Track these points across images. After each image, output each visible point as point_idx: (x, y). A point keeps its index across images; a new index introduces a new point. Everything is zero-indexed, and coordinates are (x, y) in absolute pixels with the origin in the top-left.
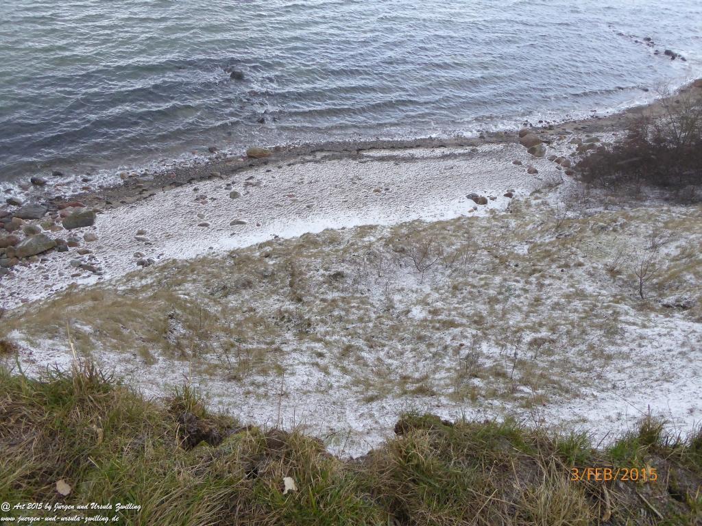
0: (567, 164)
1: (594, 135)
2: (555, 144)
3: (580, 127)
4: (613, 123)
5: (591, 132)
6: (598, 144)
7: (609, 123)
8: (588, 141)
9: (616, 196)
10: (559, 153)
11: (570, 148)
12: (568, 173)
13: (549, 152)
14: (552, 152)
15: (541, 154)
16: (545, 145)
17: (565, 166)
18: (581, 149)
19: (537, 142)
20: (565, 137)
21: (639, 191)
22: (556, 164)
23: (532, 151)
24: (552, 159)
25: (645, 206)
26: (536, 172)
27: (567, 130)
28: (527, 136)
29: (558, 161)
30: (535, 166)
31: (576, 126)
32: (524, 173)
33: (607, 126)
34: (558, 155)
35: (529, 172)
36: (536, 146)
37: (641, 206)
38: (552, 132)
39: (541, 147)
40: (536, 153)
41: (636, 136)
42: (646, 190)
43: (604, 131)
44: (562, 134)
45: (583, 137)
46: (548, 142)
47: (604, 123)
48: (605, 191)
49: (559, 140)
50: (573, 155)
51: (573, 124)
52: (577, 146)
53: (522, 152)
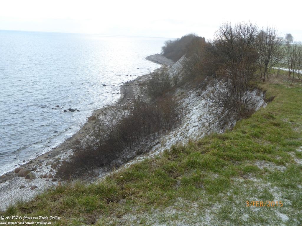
0: (51, 177)
1: (56, 157)
2: (38, 169)
3: (47, 156)
4: (63, 148)
5: (54, 156)
6: (61, 160)
7: (61, 149)
8: (55, 161)
9: (85, 180)
10: (43, 173)
11: (48, 168)
12: (54, 180)
13: (37, 174)
14: (39, 174)
15: (34, 177)
16: (33, 172)
17: (50, 178)
18: (54, 166)
19: (28, 172)
20: (42, 164)
21: (93, 173)
22: (45, 179)
23: (28, 177)
24: (41, 177)
25: (100, 178)
26: (36, 187)
27: (41, 160)
28: (20, 171)
29: (45, 177)
30: (33, 185)
31: (44, 156)
32: (30, 191)
33: (60, 151)
34: (44, 174)
35: (32, 189)
36: (28, 174)
37: (98, 178)
38: (33, 164)
39: (32, 173)
40: (31, 178)
41: (78, 150)
42: (96, 171)
43: (61, 154)
44: (40, 163)
45: (51, 160)
46: (35, 170)
47: (58, 150)
48: (78, 180)
49: (40, 166)
50: (51, 171)
51: (42, 156)
52: (51, 165)
53: (22, 181)
